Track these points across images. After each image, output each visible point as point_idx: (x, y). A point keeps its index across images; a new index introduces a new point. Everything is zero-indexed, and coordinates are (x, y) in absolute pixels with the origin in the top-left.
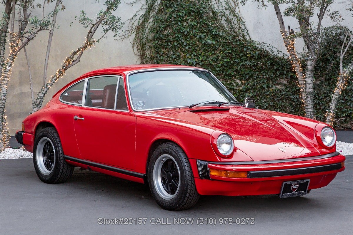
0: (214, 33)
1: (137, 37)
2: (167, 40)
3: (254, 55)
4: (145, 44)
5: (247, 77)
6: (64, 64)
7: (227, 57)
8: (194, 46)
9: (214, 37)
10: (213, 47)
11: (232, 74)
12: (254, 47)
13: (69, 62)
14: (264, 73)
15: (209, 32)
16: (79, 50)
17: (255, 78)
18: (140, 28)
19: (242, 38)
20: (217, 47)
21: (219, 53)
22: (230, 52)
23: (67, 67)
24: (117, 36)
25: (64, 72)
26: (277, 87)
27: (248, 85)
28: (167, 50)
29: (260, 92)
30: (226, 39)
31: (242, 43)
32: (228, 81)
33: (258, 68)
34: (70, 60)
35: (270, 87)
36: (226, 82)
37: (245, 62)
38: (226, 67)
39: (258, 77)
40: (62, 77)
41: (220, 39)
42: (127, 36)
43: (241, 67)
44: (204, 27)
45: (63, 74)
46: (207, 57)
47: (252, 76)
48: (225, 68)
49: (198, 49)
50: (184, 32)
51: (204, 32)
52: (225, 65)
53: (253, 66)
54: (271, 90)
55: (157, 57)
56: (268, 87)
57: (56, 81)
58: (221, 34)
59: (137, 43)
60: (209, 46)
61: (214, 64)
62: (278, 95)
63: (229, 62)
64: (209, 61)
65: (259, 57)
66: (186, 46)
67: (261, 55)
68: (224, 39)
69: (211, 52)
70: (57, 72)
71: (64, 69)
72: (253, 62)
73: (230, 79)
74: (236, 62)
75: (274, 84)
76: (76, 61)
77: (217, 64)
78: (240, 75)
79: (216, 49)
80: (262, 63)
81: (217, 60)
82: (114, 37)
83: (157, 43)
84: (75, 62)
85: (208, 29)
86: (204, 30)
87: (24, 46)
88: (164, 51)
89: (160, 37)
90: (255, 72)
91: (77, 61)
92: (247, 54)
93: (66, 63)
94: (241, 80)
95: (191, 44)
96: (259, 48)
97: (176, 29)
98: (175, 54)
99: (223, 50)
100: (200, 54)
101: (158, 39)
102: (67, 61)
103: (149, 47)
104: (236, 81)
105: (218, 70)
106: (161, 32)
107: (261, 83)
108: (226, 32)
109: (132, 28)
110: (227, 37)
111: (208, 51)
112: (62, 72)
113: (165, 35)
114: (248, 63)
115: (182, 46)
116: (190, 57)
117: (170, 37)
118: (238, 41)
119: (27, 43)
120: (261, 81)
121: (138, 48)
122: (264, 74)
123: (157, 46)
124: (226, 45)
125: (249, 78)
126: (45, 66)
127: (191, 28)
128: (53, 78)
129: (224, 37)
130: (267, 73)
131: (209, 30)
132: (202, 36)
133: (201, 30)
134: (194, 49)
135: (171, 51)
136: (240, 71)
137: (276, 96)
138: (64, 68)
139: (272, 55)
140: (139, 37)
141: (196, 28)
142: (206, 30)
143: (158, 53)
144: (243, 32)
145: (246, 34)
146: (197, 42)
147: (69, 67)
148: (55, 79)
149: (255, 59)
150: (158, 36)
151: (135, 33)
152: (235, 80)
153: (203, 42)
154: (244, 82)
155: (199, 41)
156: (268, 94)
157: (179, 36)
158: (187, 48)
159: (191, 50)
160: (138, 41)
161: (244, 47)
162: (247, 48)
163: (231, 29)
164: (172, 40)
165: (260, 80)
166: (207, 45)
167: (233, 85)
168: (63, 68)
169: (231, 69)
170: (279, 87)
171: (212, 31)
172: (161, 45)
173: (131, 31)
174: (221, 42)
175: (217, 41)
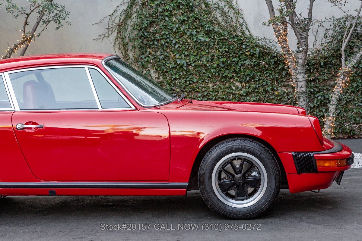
0: (206, 29)
1: (119, 35)
2: (153, 38)
3: (255, 53)
4: (128, 43)
5: (248, 79)
7: (223, 56)
8: (185, 44)
9: (208, 33)
10: (206, 45)
11: (230, 76)
12: (254, 43)
14: (266, 73)
15: (201, 28)
17: (258, 80)
18: (121, 26)
19: (240, 34)
20: (212, 44)
21: (215, 52)
22: (227, 50)
24: (60, 28)
26: (283, 89)
27: (249, 88)
28: (153, 50)
29: (264, 96)
30: (222, 35)
31: (241, 40)
32: (226, 84)
33: (260, 68)
35: (275, 90)
36: (223, 85)
37: (245, 62)
38: (223, 67)
39: (260, 78)
41: (214, 35)
42: (107, 35)
43: (240, 67)
44: (196, 22)
46: (201, 57)
47: (253, 78)
48: (222, 69)
49: (190, 48)
50: (173, 28)
51: (196, 28)
52: (221, 65)
53: (254, 66)
54: (276, 93)
55: (142, 58)
56: (273, 90)
58: (215, 30)
60: (202, 43)
61: (208, 65)
62: (284, 99)
63: (226, 61)
64: (203, 61)
65: (261, 55)
66: (175, 44)
67: (263, 52)
68: (219, 36)
69: (204, 51)
72: (254, 61)
73: (229, 81)
74: (234, 61)
75: (280, 87)
77: (212, 65)
78: (240, 76)
79: (211, 47)
80: (264, 62)
81: (212, 60)
82: (57, 29)
83: (142, 42)
85: (200, 24)
86: (196, 26)
88: (150, 51)
89: (145, 35)
90: (257, 73)
92: (246, 52)
94: (241, 82)
96: (261, 44)
97: (163, 25)
98: (163, 54)
99: (218, 48)
100: (191, 53)
101: (143, 38)
103: (132, 46)
104: (235, 84)
105: (213, 72)
106: (145, 30)
107: (264, 86)
108: (222, 27)
109: (113, 26)
110: (222, 33)
111: (202, 50)
113: (151, 32)
114: (247, 62)
115: (171, 45)
116: (180, 57)
117: (157, 35)
118: (236, 37)
120: (265, 83)
121: (120, 48)
122: (268, 75)
123: (141, 45)
124: (222, 42)
125: (250, 80)
127: (180, 23)
129: (219, 33)
130: (271, 74)
131: (202, 26)
132: (194, 32)
133: (192, 26)
134: (184, 48)
135: (159, 51)
136: (240, 72)
137: (282, 100)
139: (275, 52)
140: (120, 35)
141: (187, 23)
142: (198, 25)
143: (143, 54)
144: (241, 26)
145: (244, 29)
146: (189, 40)
149: (256, 57)
150: (142, 34)
151: (116, 31)
152: (234, 82)
153: (195, 39)
154: (244, 85)
155: (190, 38)
156: (273, 98)
157: (167, 33)
158: (177, 46)
159: (181, 49)
160: (120, 41)
161: (242, 44)
162: (246, 45)
163: (227, 23)
164: (159, 38)
165: (263, 82)
166: (199, 43)
167: (232, 89)
169: (228, 70)
170: (285, 89)
171: (204, 26)
172: (147, 44)
173: (112, 29)
174: (216, 39)
175: (211, 37)
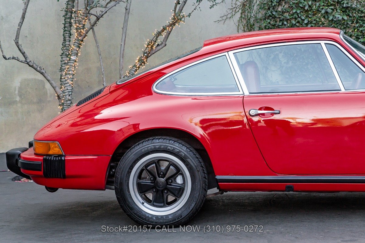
0: (345, 6)
1: (243, 16)
2: (282, 18)
4: (254, 24)
6: (146, 49)
7: (363, 36)
8: (319, 24)
9: (345, 10)
10: (343, 24)
13: (152, 46)
15: (337, 5)
16: (164, 29)
18: (246, 5)
20: (350, 23)
21: (353, 31)
23: (149, 54)
24: (214, 6)
25: (146, 60)
30: (362, 12)
34: (153, 43)
40: (144, 67)
41: (353, 12)
42: (229, 16)
45: (144, 63)
50: (305, 6)
51: (331, 5)
57: (135, 73)
58: (354, 6)
59: (243, 25)
60: (338, 22)
66: (307, 24)
68: (358, 13)
70: (137, 61)
71: (146, 57)
76: (161, 44)
79: (349, 26)
82: (211, 8)
83: (269, 23)
84: (161, 47)
86: (332, 2)
87: (92, 27)
89: (273, 14)
91: (163, 45)
93: (148, 49)
95: (314, 22)
97: (293, 3)
99: (357, 27)
101: (271, 18)
102: (148, 45)
103: (259, 28)
106: (274, 8)
108: (362, 3)
109: (237, 6)
110: (363, 9)
112: (143, 60)
113: (279, 11)
115: (302, 25)
117: (285, 14)
119: (95, 23)
121: (244, 30)
123: (269, 26)
124: (362, 20)
126: (120, 53)
128: (132, 69)
129: (359, 10)
131: (338, 2)
132: (329, 10)
133: (327, 2)
138: (146, 54)
140: (245, 16)
146: (322, 19)
147: (152, 53)
148: (134, 70)
150: (270, 13)
151: (240, 11)
153: (331, 18)
155: (324, 17)
157: (298, 12)
160: (245, 22)
164: (289, 17)
166: (335, 22)
168: (144, 55)
171: (342, 2)
172: (275, 25)
173: (235, 9)
174: (354, 17)
175: (349, 15)
